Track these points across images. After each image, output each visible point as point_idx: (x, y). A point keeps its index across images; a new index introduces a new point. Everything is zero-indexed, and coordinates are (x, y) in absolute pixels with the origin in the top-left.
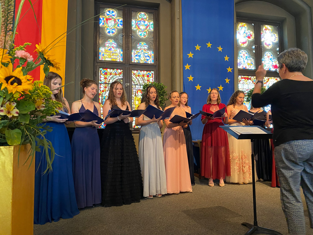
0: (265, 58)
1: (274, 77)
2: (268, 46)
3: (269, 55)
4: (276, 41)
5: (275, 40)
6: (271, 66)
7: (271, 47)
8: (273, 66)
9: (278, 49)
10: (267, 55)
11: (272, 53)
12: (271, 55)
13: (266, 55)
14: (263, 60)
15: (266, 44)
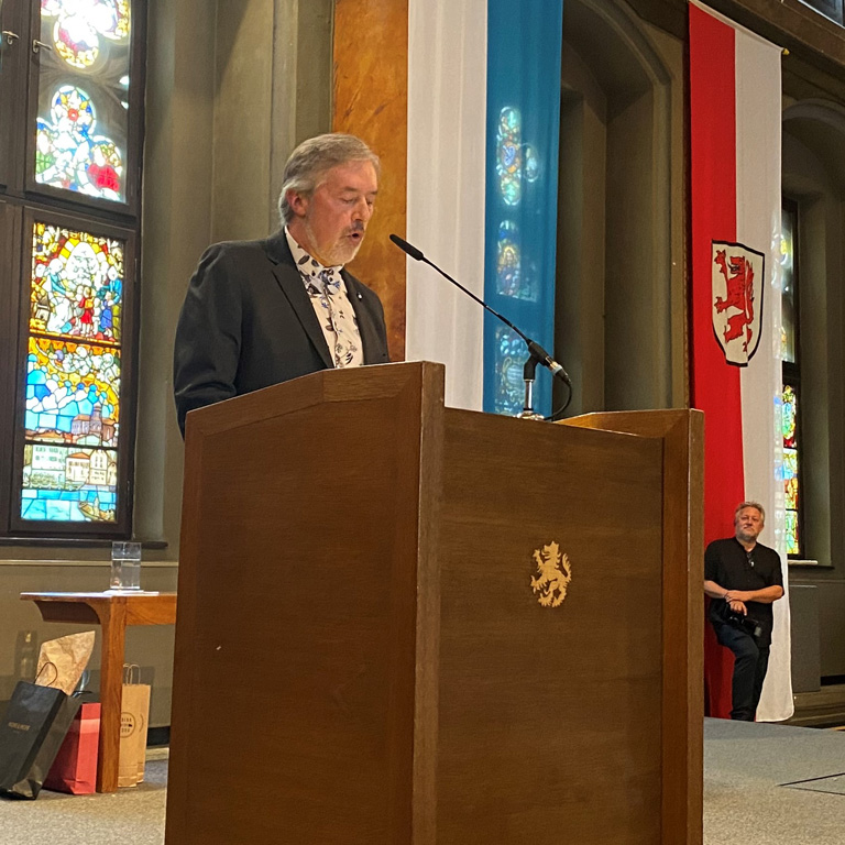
0: (55, 120)
1: (91, 234)
2: (76, 55)
3: (75, 107)
4: (118, 32)
5: (113, 30)
6: (82, 166)
7: (91, 63)
8: (92, 169)
9: (125, 81)
10: (63, 99)
11: (93, 98)
12: (89, 109)
13: (58, 101)
14: (43, 125)
15: (63, 36)
